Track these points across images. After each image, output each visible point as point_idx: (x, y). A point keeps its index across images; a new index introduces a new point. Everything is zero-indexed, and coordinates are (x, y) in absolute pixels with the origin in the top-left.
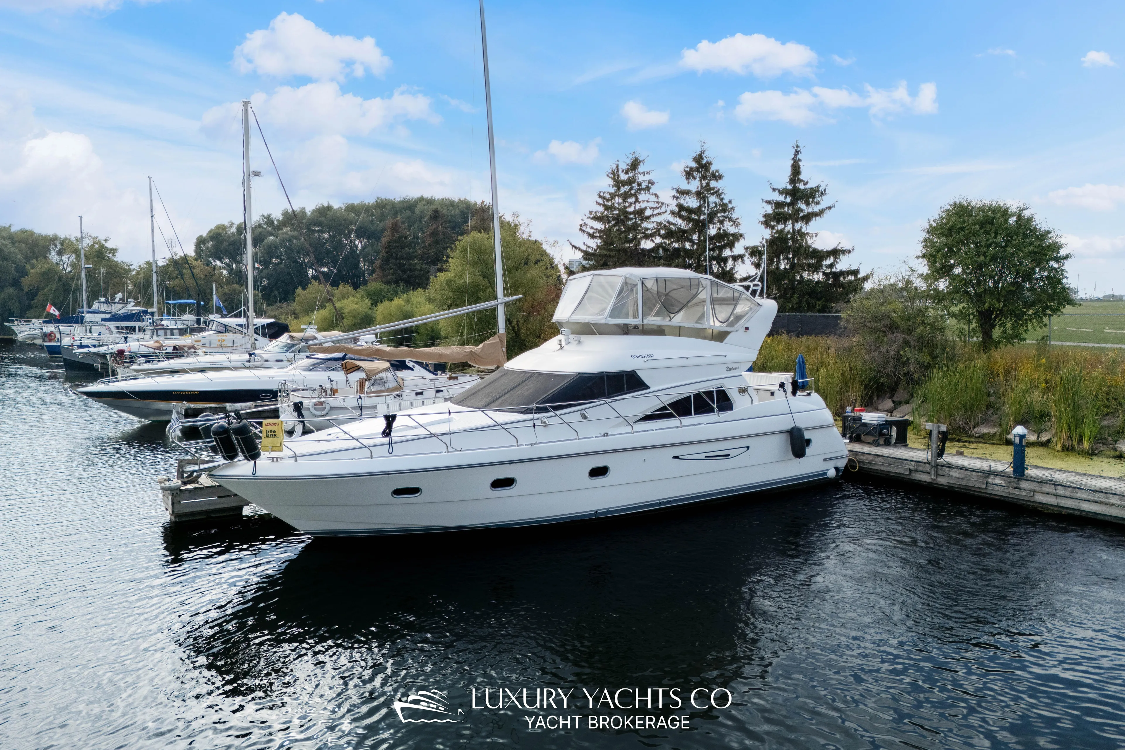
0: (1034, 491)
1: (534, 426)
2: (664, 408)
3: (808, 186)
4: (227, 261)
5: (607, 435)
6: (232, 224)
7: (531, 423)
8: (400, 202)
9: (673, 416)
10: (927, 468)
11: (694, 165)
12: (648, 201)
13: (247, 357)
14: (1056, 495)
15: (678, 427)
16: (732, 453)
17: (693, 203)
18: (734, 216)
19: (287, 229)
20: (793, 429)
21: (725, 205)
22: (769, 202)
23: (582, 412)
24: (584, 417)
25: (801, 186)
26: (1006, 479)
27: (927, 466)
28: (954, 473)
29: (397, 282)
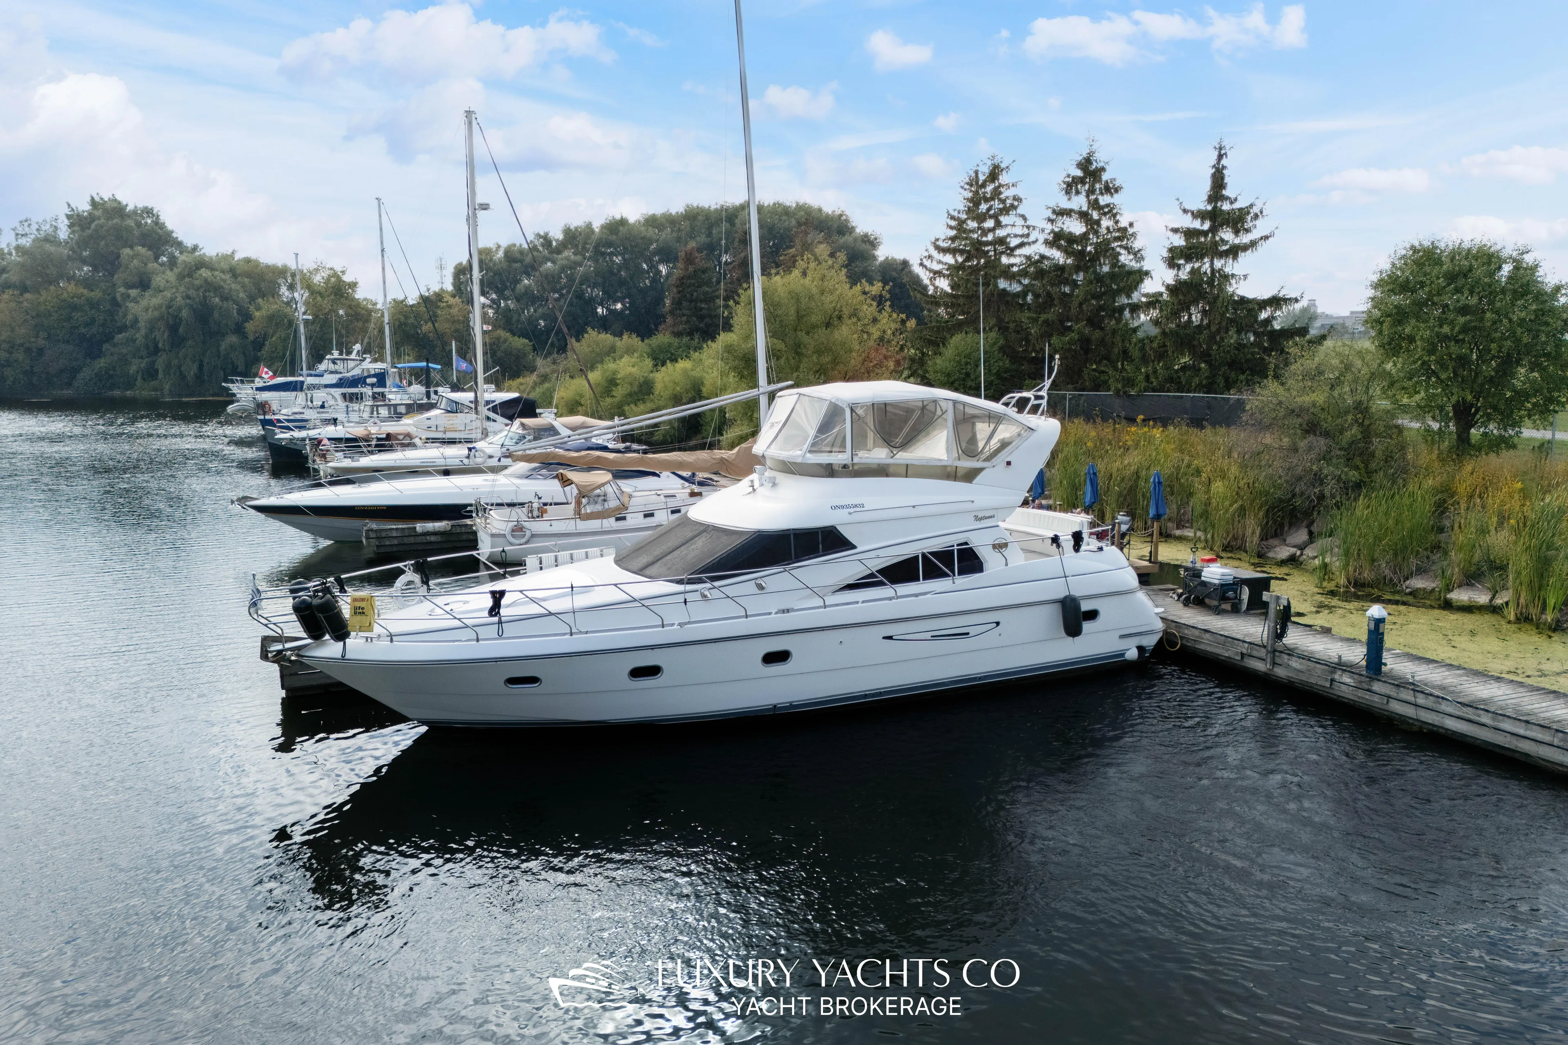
0: (1389, 697)
1: (685, 602)
2: (872, 575)
3: (1236, 206)
4: (494, 296)
5: (788, 611)
6: (499, 246)
7: (681, 598)
8: (716, 210)
9: (884, 584)
10: (1262, 653)
11: (1079, 173)
12: (1013, 225)
13: (466, 452)
14: (1416, 705)
15: (890, 599)
16: (972, 631)
17: (1076, 227)
18: (1137, 245)
19: (568, 253)
20: (1066, 597)
21: (1125, 230)
22: (1175, 231)
23: (759, 581)
24: (760, 587)
25: (1226, 207)
26: (1356, 676)
27: (1263, 650)
28: (1295, 663)
29: (690, 334)
